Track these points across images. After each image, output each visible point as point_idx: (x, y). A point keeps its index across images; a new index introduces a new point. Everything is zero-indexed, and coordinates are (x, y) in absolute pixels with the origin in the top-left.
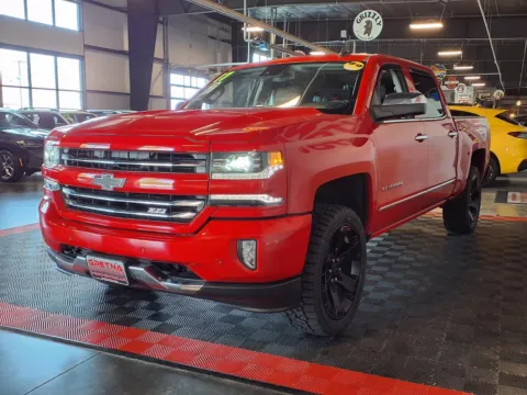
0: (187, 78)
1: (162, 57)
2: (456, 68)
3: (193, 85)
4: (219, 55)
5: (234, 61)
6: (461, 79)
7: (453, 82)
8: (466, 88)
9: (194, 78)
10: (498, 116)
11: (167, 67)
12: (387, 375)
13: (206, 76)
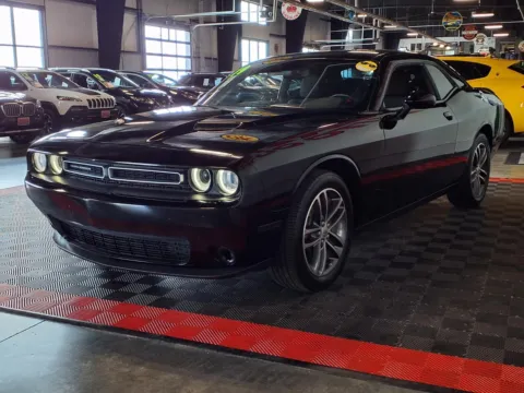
0: (165, 30)
1: (135, 7)
2: (475, 16)
3: (172, 38)
4: (201, 3)
5: (218, 10)
6: (480, 29)
7: (471, 32)
8: (486, 39)
9: (172, 31)
10: (511, 67)
11: (141, 19)
12: (350, 337)
13: (187, 28)
